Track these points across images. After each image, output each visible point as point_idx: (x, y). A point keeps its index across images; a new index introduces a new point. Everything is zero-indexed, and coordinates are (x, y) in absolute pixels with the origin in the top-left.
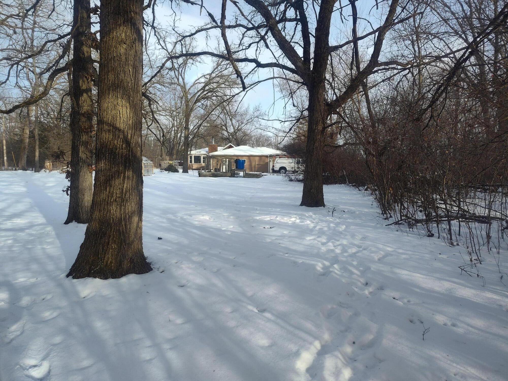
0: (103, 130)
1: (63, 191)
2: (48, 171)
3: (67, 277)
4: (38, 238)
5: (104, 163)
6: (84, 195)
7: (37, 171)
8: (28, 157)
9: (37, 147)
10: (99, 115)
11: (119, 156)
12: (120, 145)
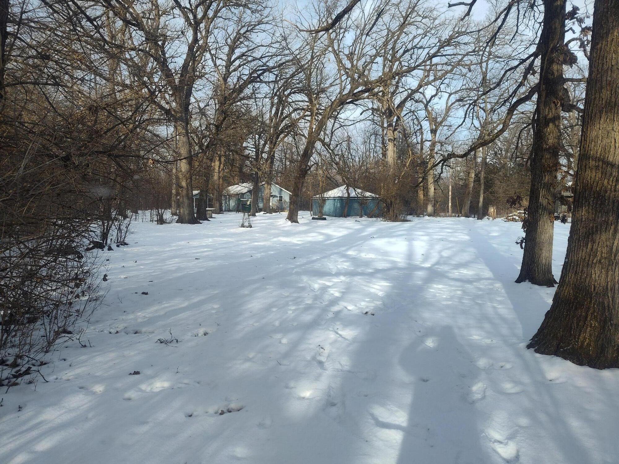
0: (587, 167)
1: (517, 243)
2: (491, 219)
3: (528, 349)
4: (487, 294)
5: (587, 210)
6: (541, 249)
7: (480, 218)
8: (471, 202)
9: (482, 192)
10: (583, 147)
11: (609, 201)
12: (611, 186)
